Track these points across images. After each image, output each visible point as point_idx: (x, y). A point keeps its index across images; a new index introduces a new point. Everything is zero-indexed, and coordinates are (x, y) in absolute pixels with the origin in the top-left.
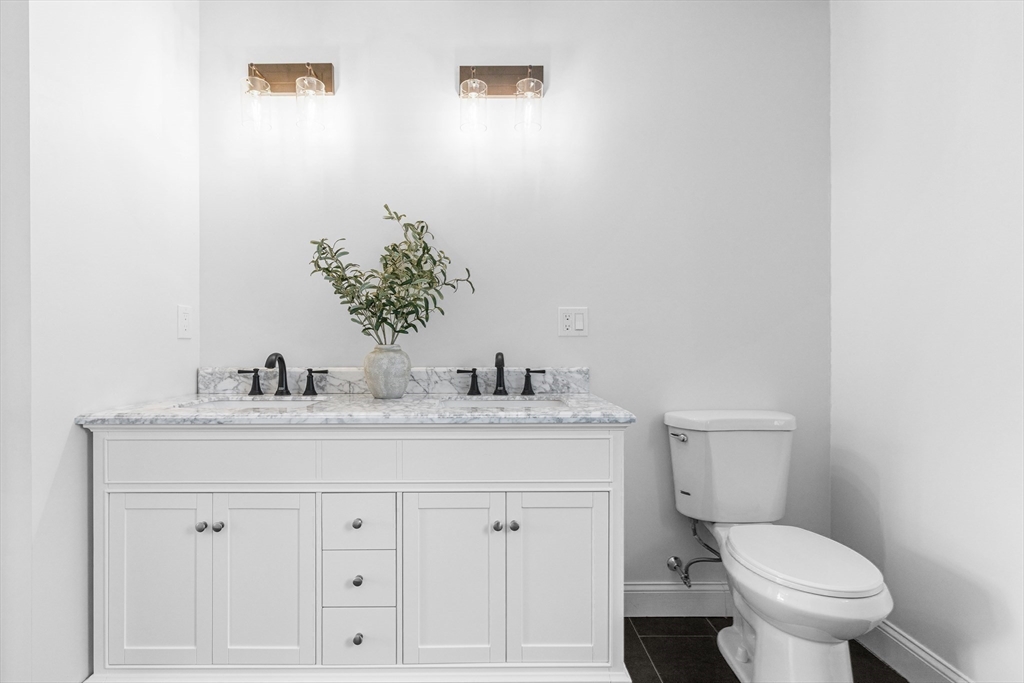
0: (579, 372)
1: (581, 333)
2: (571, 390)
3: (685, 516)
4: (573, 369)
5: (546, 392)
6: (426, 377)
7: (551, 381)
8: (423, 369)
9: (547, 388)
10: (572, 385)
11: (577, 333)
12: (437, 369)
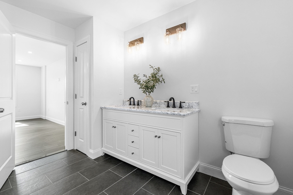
0: (195, 103)
1: (197, 92)
2: (193, 108)
3: (228, 150)
4: (194, 102)
5: (186, 108)
6: (159, 103)
7: (188, 105)
8: (159, 101)
9: (187, 107)
10: (193, 106)
11: (195, 92)
12: (162, 101)
